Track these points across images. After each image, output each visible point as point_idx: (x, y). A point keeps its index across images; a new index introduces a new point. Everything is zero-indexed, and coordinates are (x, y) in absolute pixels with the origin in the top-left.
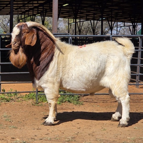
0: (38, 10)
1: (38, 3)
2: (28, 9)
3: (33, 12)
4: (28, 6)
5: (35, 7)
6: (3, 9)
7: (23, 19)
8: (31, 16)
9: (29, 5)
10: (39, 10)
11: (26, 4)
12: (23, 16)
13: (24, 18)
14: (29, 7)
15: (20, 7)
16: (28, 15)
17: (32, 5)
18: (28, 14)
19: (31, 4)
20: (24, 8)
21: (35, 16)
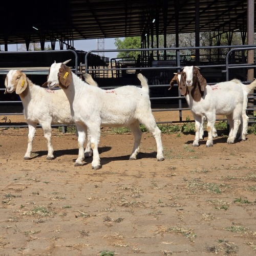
0: (236, 24)
1: (236, 14)
2: (223, 23)
3: (230, 27)
4: (223, 19)
5: (233, 19)
6: (189, 24)
7: (216, 36)
8: (227, 32)
9: (224, 17)
10: (238, 23)
11: (220, 16)
12: (217, 33)
13: (218, 35)
14: (225, 20)
15: (212, 21)
16: (223, 31)
17: (228, 17)
18: (223, 29)
19: (226, 15)
20: (218, 22)
21: (233, 32)
